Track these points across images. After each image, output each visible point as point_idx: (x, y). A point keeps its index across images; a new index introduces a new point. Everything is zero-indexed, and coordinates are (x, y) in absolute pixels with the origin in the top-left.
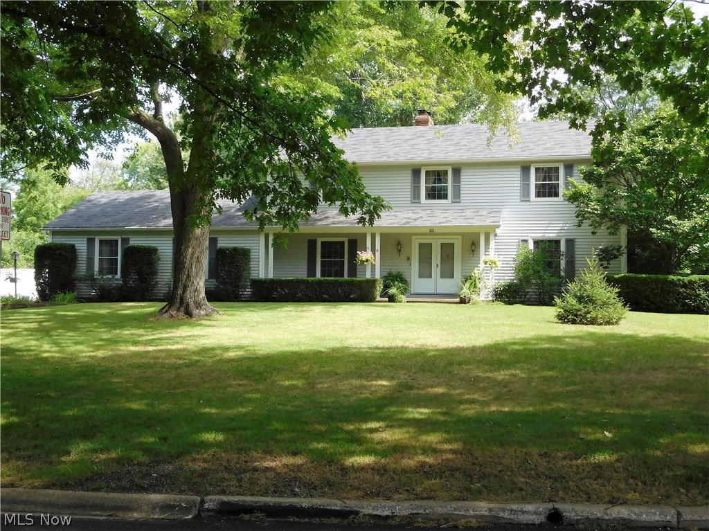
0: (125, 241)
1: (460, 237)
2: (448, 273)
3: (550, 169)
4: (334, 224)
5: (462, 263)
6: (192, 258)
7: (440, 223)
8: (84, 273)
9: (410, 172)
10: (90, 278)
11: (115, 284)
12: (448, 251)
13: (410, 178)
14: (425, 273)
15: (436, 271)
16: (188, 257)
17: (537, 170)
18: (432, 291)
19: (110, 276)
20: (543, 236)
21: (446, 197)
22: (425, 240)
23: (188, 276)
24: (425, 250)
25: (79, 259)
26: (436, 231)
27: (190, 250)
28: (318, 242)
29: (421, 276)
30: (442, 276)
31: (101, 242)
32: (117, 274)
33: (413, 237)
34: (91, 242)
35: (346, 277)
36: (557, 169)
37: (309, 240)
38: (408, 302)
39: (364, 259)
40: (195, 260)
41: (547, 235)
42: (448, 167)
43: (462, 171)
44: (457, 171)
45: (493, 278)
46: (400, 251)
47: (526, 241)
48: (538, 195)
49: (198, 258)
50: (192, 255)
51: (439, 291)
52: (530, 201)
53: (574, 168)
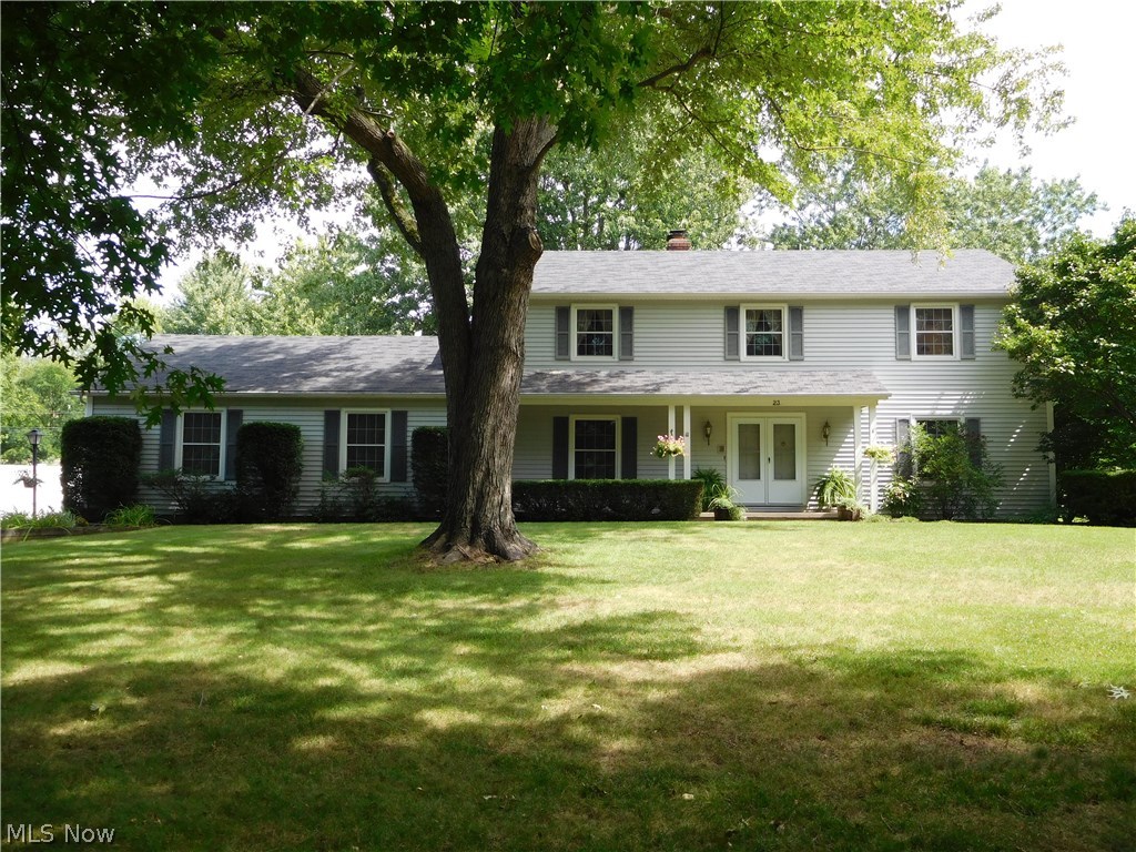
0: (234, 416)
1: (803, 415)
2: (786, 471)
3: (938, 311)
4: (615, 390)
5: (808, 456)
6: (493, 437)
7: (789, 391)
8: (156, 472)
9: (723, 312)
10: (167, 480)
11: (215, 490)
12: (785, 436)
13: (722, 321)
14: (751, 471)
15: (767, 469)
16: (488, 433)
17: (919, 313)
18: (761, 501)
19: (207, 477)
20: (932, 415)
21: (778, 352)
22: (750, 419)
23: (488, 474)
24: (750, 435)
25: (145, 447)
26: (783, 403)
27: (491, 421)
28: (570, 420)
29: (743, 476)
30: (778, 476)
32: (217, 473)
33: (729, 415)
35: (618, 478)
36: (948, 313)
37: (556, 417)
38: (749, 519)
39: (672, 449)
40: (498, 441)
41: (938, 412)
42: (783, 305)
43: (805, 311)
44: (797, 311)
45: (875, 479)
46: (708, 436)
47: (907, 421)
48: (921, 351)
49: (505, 436)
50: (495, 429)
51: (772, 501)
52: (910, 360)
53: (976, 311)
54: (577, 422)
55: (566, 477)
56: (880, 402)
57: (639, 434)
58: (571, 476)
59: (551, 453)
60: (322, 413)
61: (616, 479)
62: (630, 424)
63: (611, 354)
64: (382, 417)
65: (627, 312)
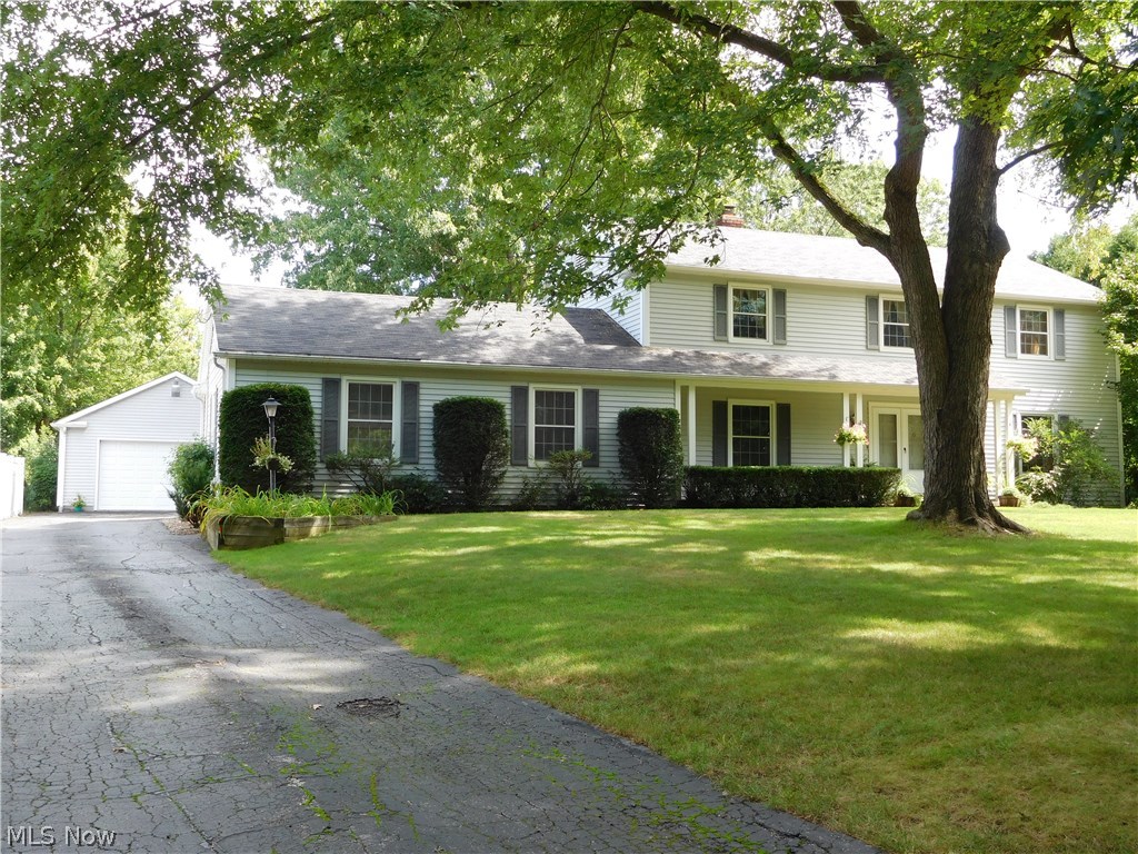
9: (864, 301)
28: (728, 405)
31: (352, 387)
34: (331, 387)
35: (774, 464)
37: (714, 402)
41: (1037, 409)
52: (1016, 358)
53: (1066, 316)
54: (734, 406)
55: (726, 465)
56: (1016, 397)
57: (792, 421)
58: (730, 464)
59: (711, 439)
60: (509, 389)
61: (771, 467)
62: (784, 411)
63: (764, 337)
64: (571, 396)
65: (780, 295)
